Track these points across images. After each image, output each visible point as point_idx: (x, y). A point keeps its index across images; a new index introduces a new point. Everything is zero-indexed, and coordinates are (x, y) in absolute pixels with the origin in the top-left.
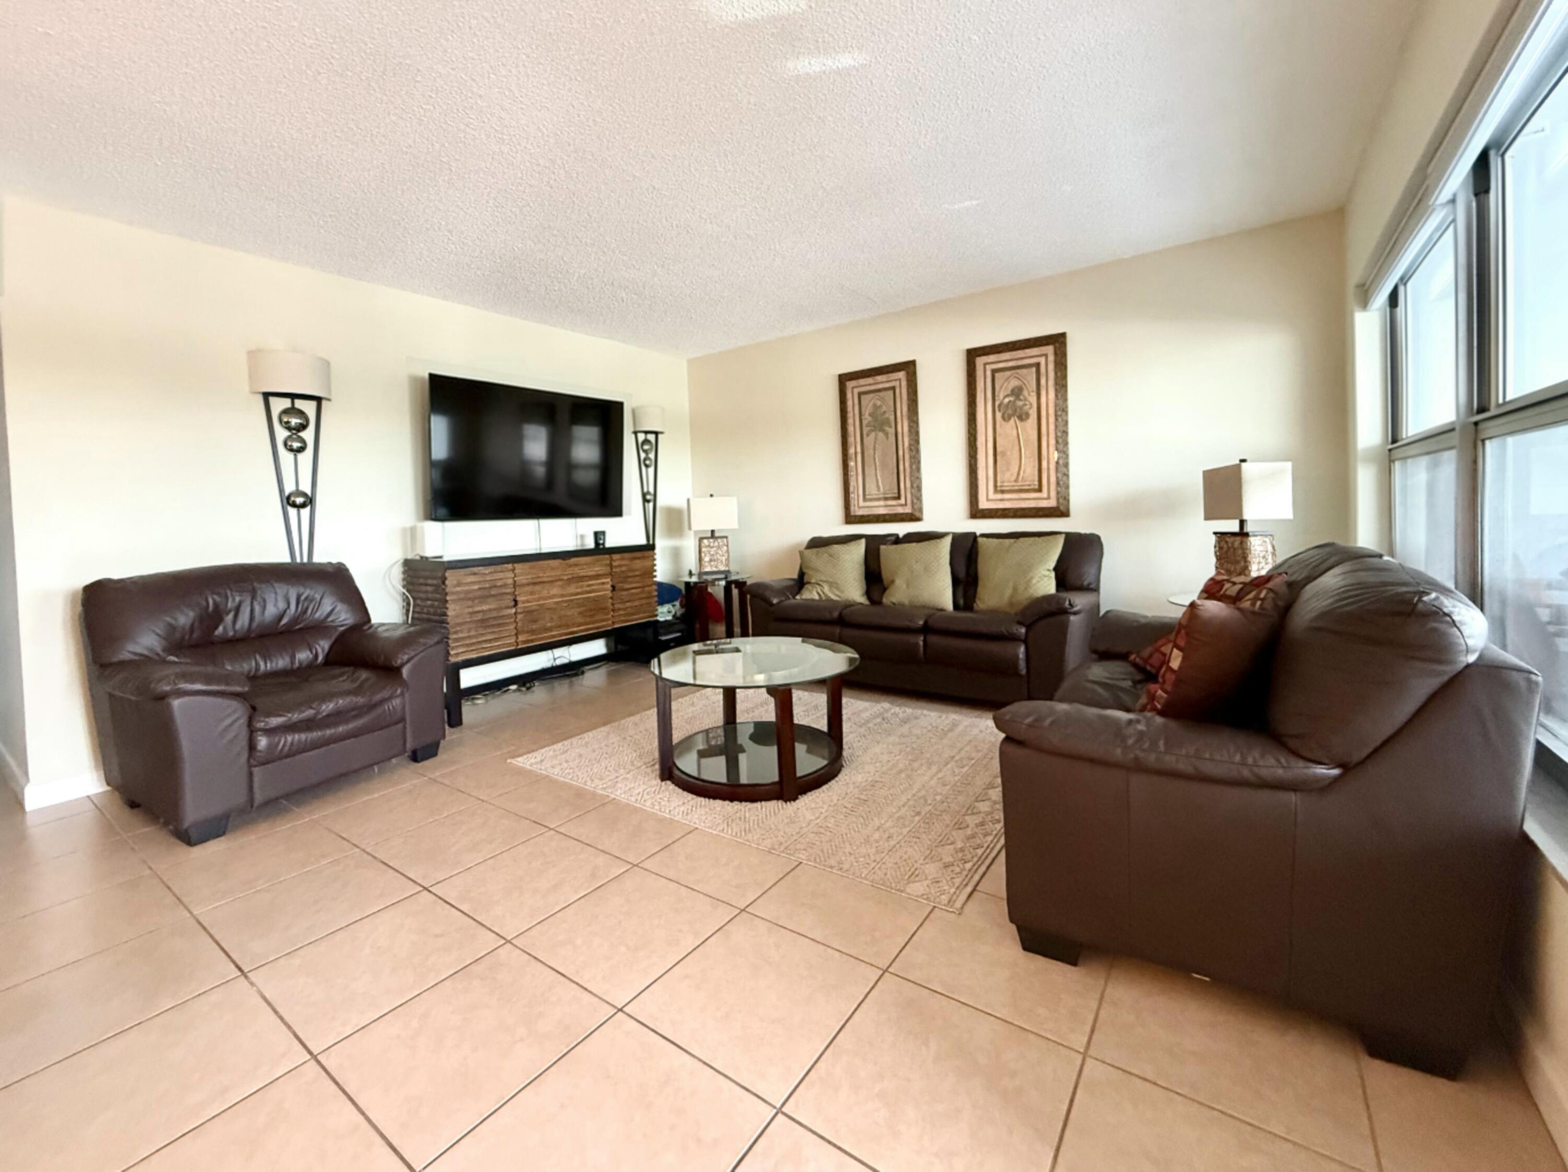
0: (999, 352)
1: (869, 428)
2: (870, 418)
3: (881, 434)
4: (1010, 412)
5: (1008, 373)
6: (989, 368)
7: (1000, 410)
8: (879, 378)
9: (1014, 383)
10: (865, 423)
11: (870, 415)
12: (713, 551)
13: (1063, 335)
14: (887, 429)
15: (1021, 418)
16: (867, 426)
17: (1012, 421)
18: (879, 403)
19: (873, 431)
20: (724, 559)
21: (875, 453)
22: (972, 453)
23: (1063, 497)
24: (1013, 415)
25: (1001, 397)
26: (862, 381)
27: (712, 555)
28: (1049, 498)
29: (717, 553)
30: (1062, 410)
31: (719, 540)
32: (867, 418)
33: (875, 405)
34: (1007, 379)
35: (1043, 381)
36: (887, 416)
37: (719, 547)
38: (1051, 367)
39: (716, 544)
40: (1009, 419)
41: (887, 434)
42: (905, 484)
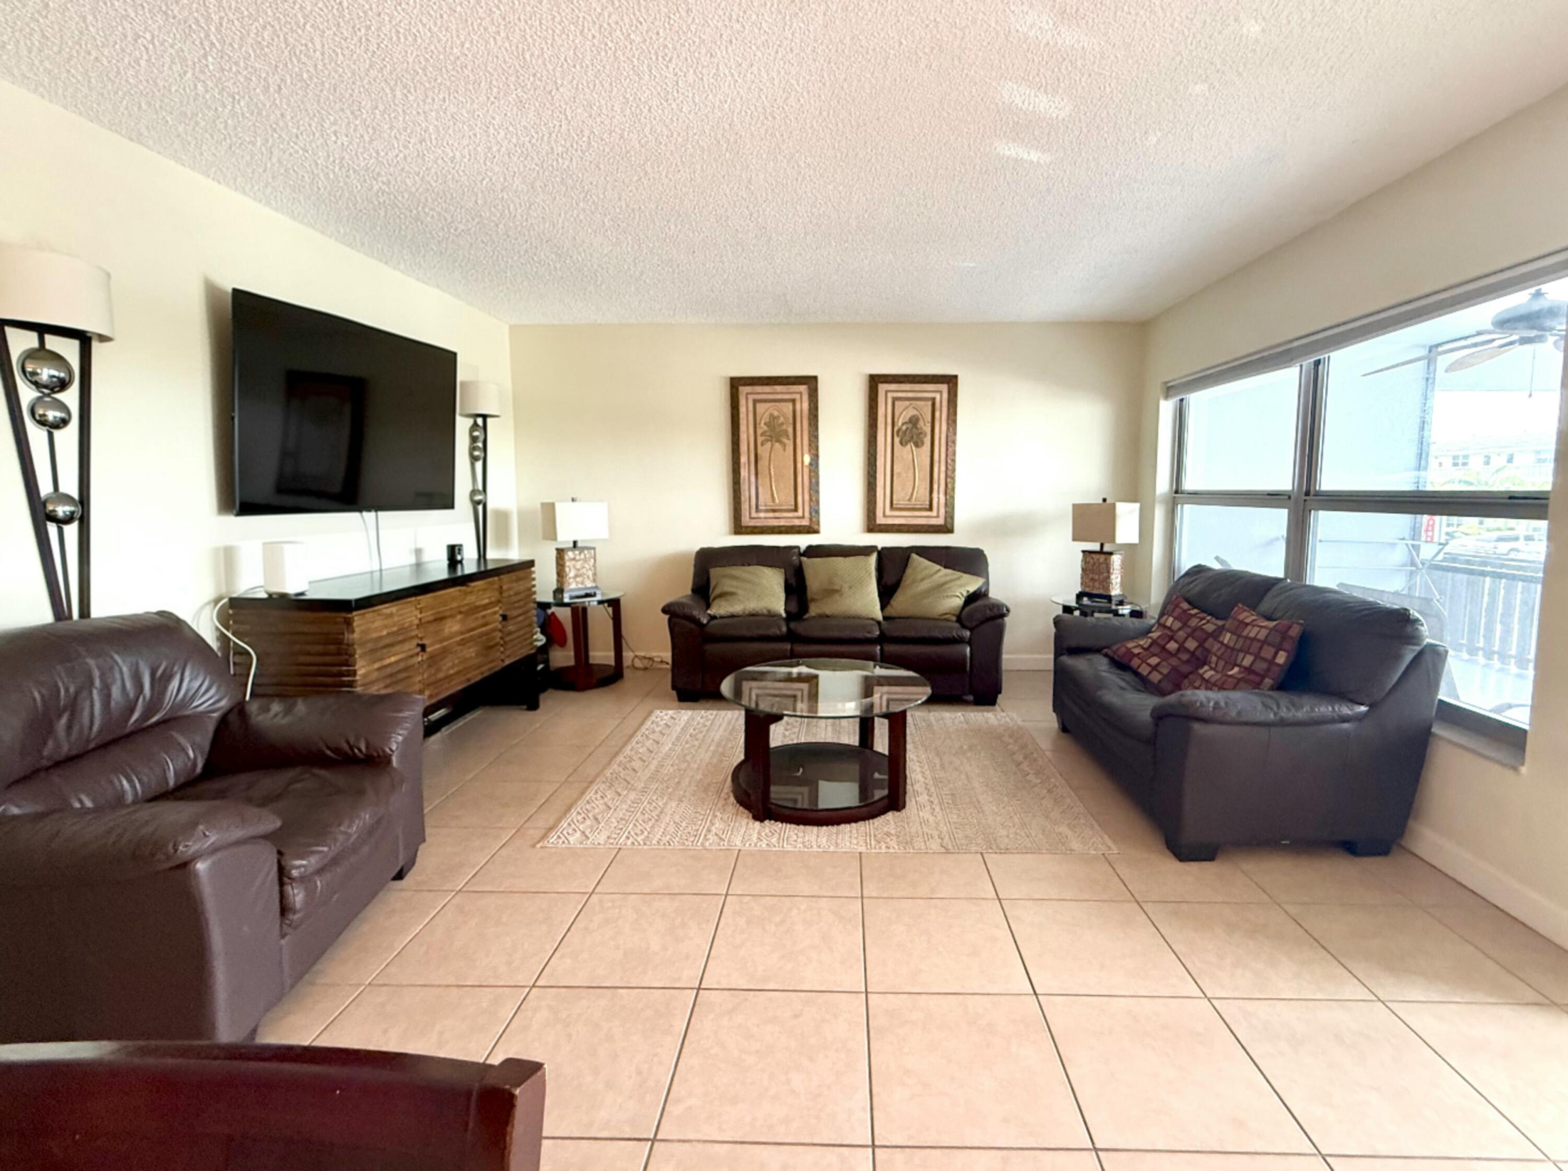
0: (901, 382)
1: (763, 438)
2: (765, 428)
3: (777, 445)
4: (907, 438)
5: (907, 403)
6: (890, 395)
7: (898, 435)
8: (779, 388)
9: (911, 412)
10: (759, 432)
11: (765, 424)
12: (579, 565)
13: (956, 377)
14: (785, 440)
15: (917, 445)
16: (762, 435)
17: (909, 446)
18: (776, 413)
19: (767, 441)
20: (590, 573)
21: (769, 465)
22: (872, 472)
23: (950, 516)
24: (910, 441)
25: (900, 424)
26: (758, 389)
27: (578, 570)
28: (938, 516)
29: (584, 567)
30: (951, 441)
31: (586, 552)
32: (762, 427)
33: (771, 415)
34: (907, 408)
35: (937, 414)
36: (784, 427)
37: (585, 560)
38: (945, 403)
39: (582, 556)
40: (906, 444)
41: (784, 445)
42: (804, 497)
